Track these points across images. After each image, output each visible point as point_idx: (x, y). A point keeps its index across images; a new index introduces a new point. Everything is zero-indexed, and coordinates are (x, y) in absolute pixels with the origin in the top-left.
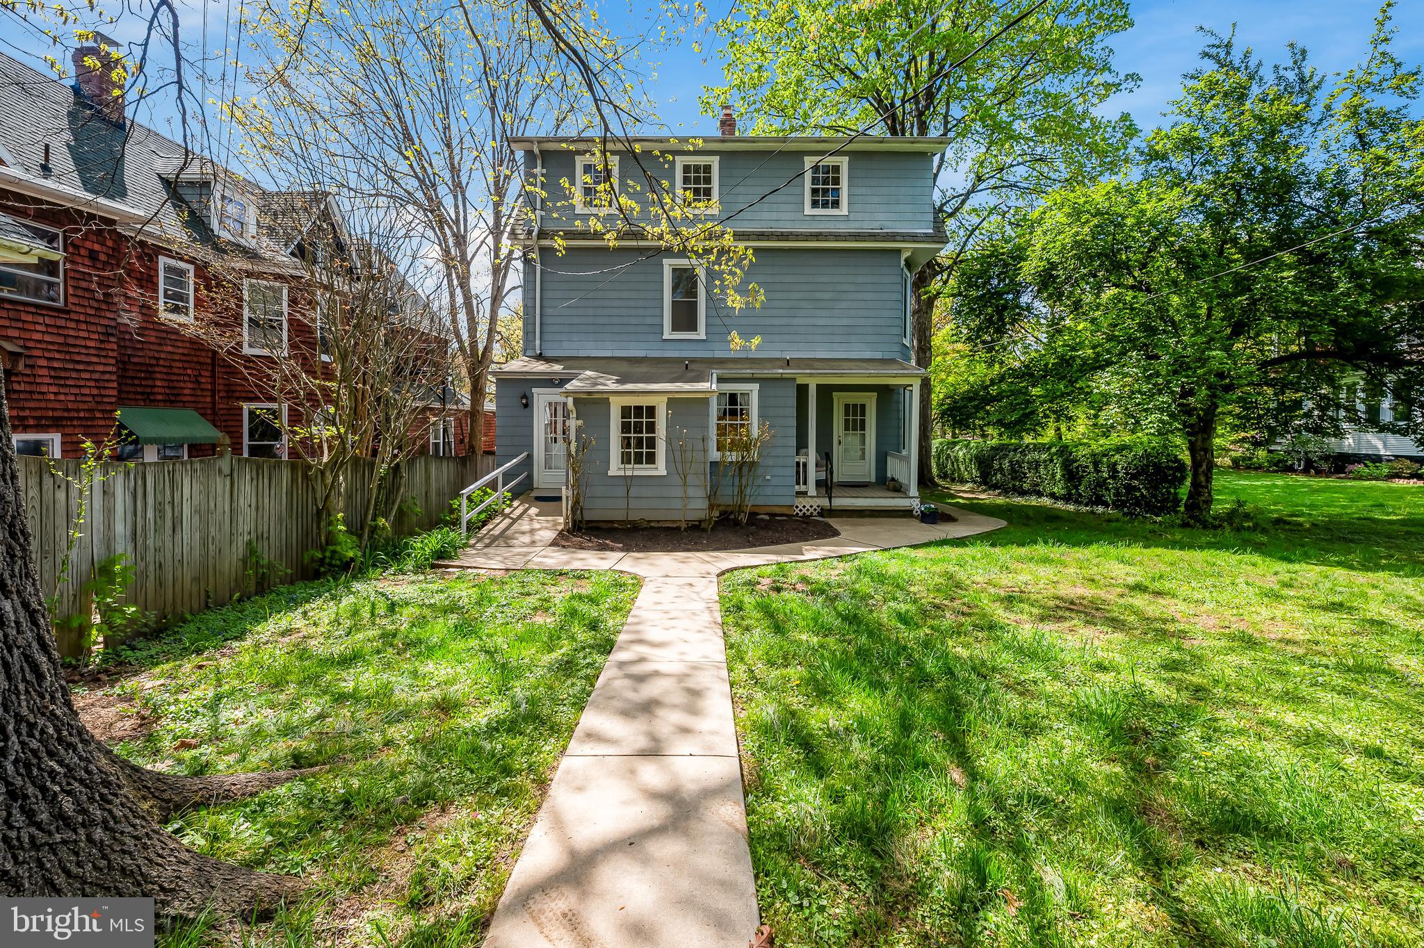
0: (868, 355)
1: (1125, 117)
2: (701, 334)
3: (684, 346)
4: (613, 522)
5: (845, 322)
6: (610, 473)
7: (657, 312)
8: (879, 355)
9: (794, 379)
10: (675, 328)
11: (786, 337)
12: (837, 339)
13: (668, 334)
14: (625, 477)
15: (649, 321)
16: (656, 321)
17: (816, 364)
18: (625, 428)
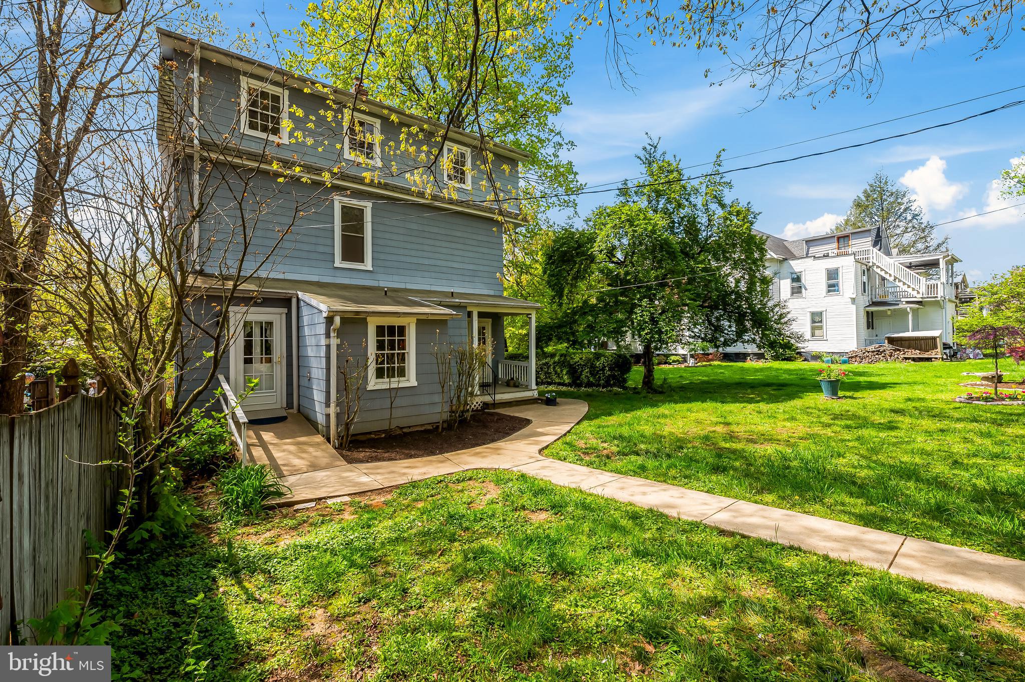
0: (486, 292)
1: (570, 163)
2: (368, 265)
3: (354, 274)
4: (370, 433)
5: (472, 267)
6: (370, 388)
7: (329, 242)
8: (492, 293)
9: (466, 307)
10: (345, 258)
11: (433, 275)
12: (467, 279)
13: (338, 263)
14: (390, 389)
15: (321, 249)
16: (328, 250)
17: (472, 297)
18: (380, 346)
